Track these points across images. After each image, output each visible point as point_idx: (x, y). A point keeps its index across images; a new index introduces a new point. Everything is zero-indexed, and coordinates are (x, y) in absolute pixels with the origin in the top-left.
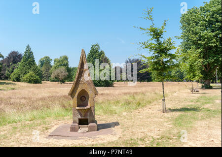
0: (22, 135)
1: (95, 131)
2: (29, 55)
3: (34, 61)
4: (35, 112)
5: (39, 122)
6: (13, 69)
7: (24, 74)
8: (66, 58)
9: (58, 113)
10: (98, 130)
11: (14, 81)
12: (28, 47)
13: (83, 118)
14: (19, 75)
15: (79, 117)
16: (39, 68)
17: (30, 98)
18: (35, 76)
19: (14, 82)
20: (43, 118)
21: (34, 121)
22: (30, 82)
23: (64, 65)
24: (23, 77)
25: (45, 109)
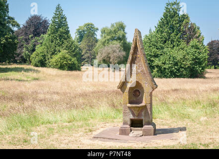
0: (62, 136)
1: (150, 135)
2: (61, 23)
3: (67, 32)
4: (75, 112)
5: (80, 124)
6: (35, 46)
7: (53, 54)
8: (122, 27)
9: (105, 114)
10: (155, 134)
11: (36, 66)
12: (58, 8)
13: (136, 118)
14: (44, 56)
15: (131, 117)
16: (76, 43)
17: (65, 94)
18: (70, 57)
19: (36, 68)
20: (85, 119)
21: (74, 123)
22: (62, 67)
23: (119, 39)
24: (50, 60)
25: (88, 108)
